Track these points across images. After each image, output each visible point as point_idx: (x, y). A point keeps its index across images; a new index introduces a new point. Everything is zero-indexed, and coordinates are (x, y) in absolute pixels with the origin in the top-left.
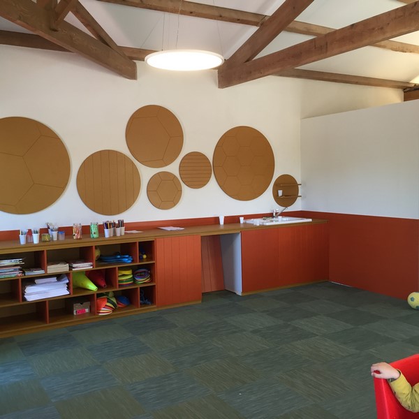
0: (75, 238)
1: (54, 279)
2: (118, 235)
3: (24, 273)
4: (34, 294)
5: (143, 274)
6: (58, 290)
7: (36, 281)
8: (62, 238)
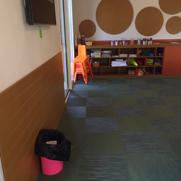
0: (131, 44)
1: (122, 60)
2: (149, 44)
3: (111, 56)
4: (114, 64)
5: (158, 61)
6: (123, 64)
7: (116, 60)
8: (126, 44)
